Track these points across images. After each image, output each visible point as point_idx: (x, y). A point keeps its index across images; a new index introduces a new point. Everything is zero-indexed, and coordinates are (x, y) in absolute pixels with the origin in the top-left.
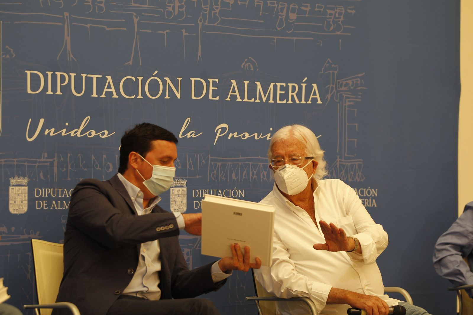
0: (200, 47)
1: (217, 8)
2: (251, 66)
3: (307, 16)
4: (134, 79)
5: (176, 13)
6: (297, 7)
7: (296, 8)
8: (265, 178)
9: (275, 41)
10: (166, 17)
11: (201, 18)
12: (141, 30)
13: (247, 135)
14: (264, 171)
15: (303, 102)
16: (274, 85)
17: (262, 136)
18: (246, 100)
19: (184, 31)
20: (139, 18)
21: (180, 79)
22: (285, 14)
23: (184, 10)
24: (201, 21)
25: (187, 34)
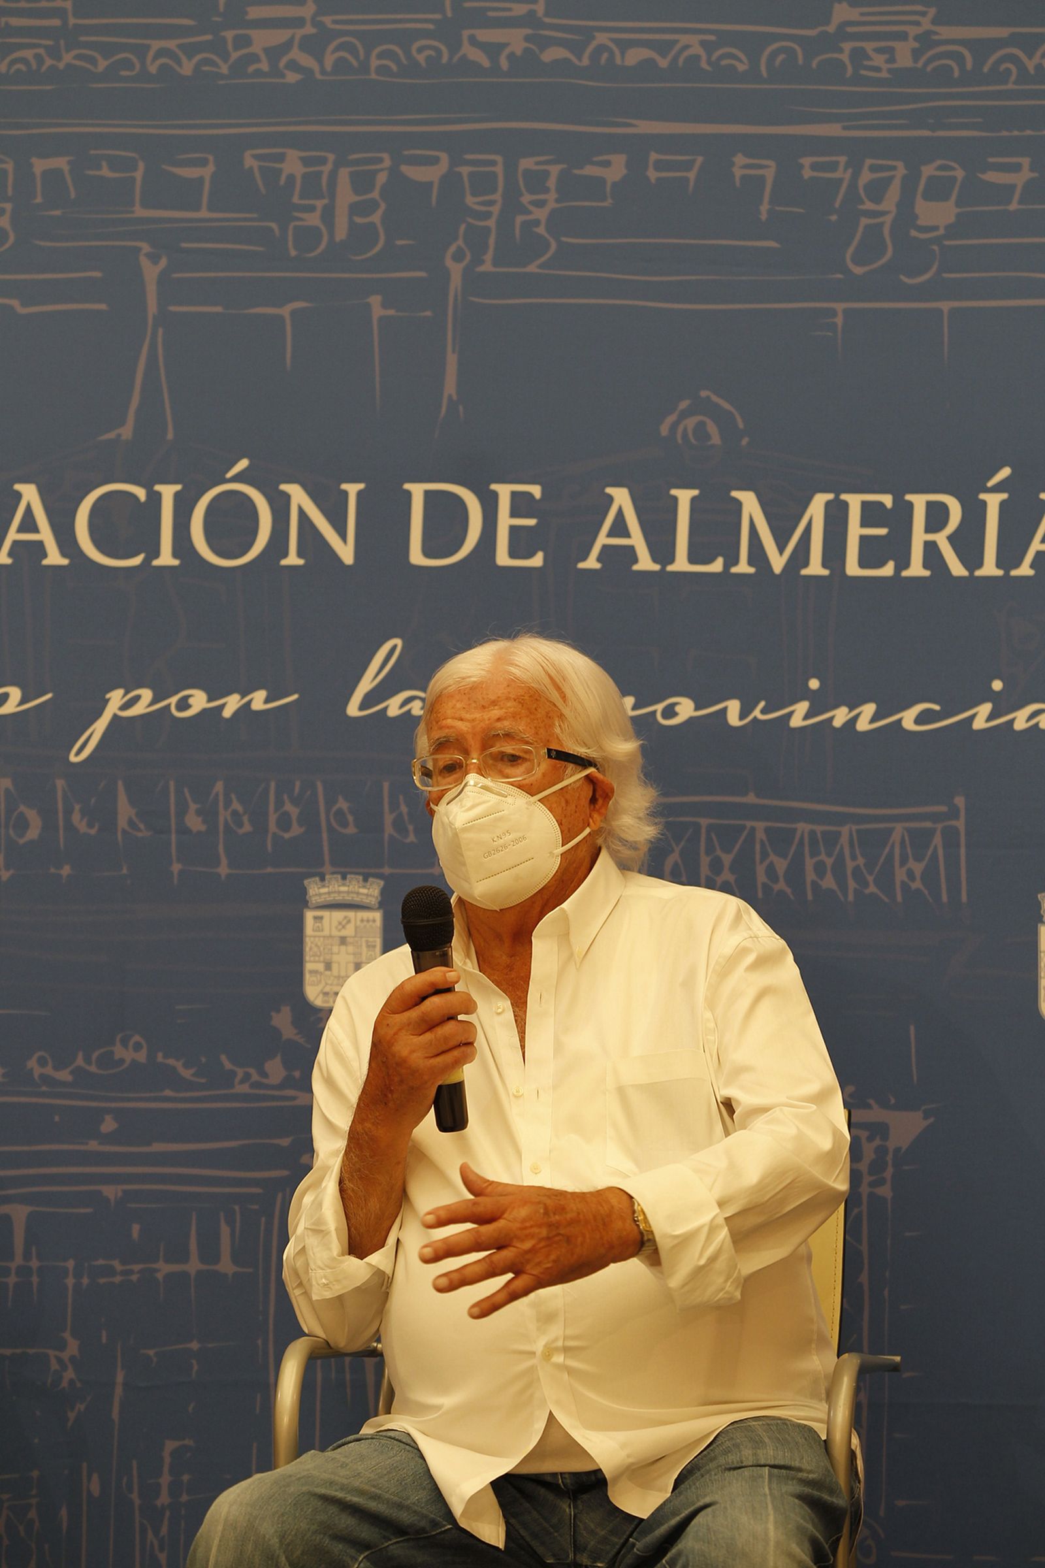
0: (452, 360)
1: (540, 204)
2: (712, 428)
3: (1014, 206)
4: (141, 493)
5: (341, 233)
6: (960, 174)
7: (954, 178)
8: (781, 885)
9: (839, 320)
10: (293, 253)
11: (460, 250)
12: (172, 308)
13: (686, 709)
14: (773, 857)
15: (989, 568)
16: (828, 504)
17: (763, 712)
18: (681, 564)
19: (375, 300)
20: (164, 262)
21: (352, 489)
22: (894, 210)
23: (376, 218)
24: (459, 257)
25: (391, 312)
